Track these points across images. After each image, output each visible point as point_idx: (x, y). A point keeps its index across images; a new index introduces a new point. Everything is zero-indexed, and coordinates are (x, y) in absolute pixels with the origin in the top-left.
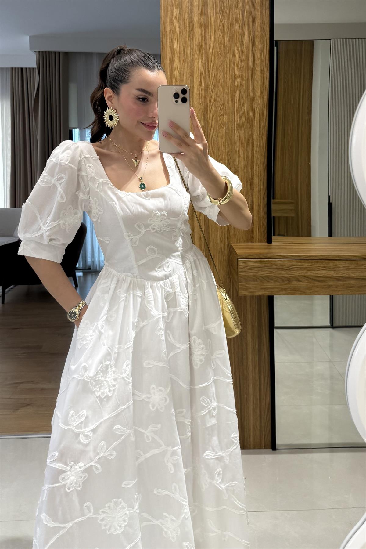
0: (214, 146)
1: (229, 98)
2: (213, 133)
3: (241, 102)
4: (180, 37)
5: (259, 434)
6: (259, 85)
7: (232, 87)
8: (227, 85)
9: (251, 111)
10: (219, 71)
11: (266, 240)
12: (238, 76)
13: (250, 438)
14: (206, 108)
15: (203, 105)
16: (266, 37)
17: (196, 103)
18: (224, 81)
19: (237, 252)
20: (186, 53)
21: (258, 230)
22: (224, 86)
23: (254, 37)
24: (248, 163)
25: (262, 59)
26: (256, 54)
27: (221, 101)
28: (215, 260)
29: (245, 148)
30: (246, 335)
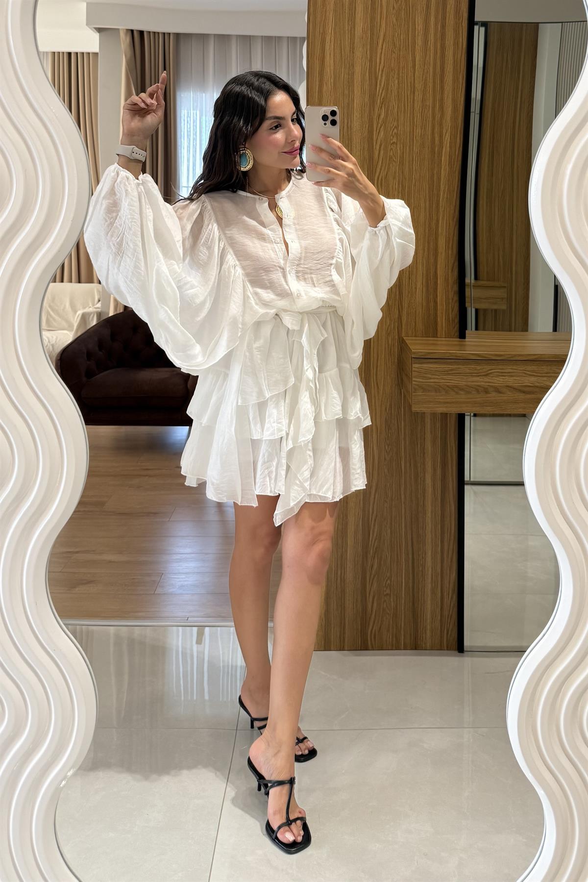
1: (406, 118)
2: (381, 169)
3: (424, 124)
4: (336, 25)
5: (439, 628)
6: (451, 99)
7: (410, 102)
8: (403, 99)
9: (437, 139)
10: (391, 77)
11: (457, 334)
12: (419, 86)
13: (426, 633)
14: (371, 132)
15: (367, 128)
16: (462, 26)
17: (356, 124)
18: (398, 92)
19: (411, 347)
20: (343, 50)
21: (444, 318)
22: (398, 100)
23: (443, 27)
24: (431, 216)
25: (455, 61)
26: (446, 53)
27: (393, 123)
28: (379, 362)
29: (427, 192)
30: (424, 476)
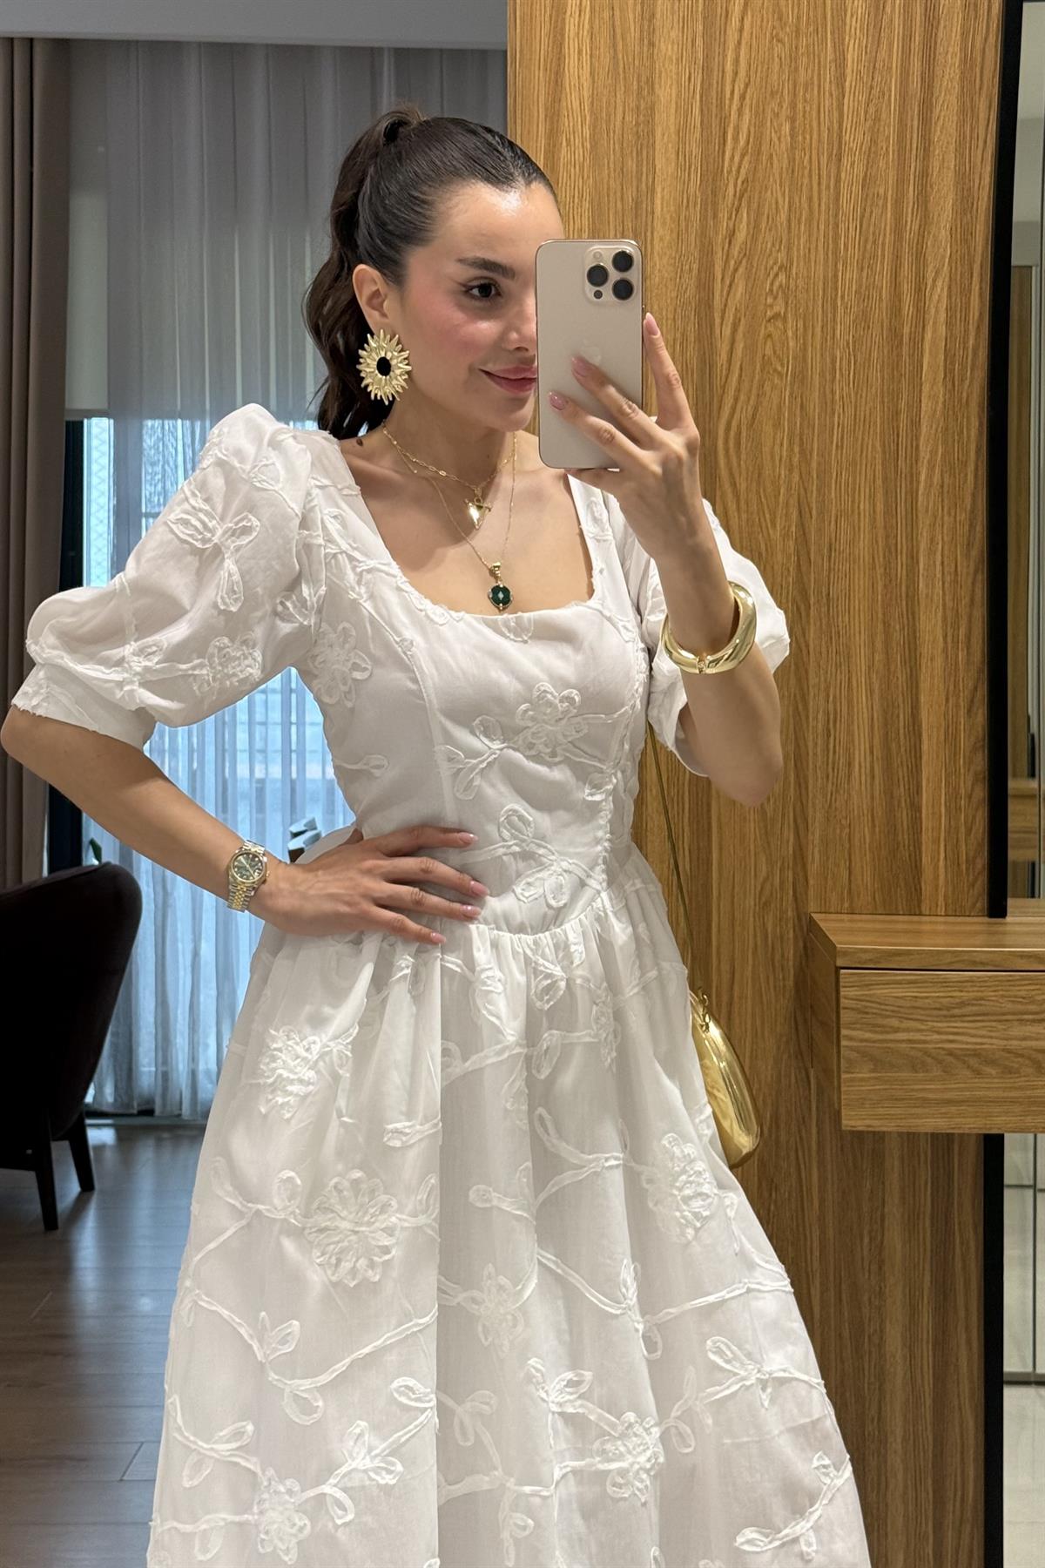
0: (739, 458)
1: (814, 239)
2: (736, 399)
3: (867, 255)
7: (828, 187)
8: (806, 181)
10: (769, 115)
11: (983, 903)
12: (854, 139)
14: (705, 285)
15: (695, 272)
18: (792, 160)
19: (833, 940)
20: (619, 36)
21: (942, 854)
22: (790, 186)
24: (894, 541)
25: (966, 56)
26: (940, 35)
27: (774, 254)
28: (736, 988)
29: (879, 467)
30: (881, 1331)
